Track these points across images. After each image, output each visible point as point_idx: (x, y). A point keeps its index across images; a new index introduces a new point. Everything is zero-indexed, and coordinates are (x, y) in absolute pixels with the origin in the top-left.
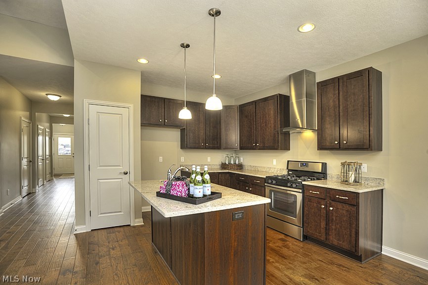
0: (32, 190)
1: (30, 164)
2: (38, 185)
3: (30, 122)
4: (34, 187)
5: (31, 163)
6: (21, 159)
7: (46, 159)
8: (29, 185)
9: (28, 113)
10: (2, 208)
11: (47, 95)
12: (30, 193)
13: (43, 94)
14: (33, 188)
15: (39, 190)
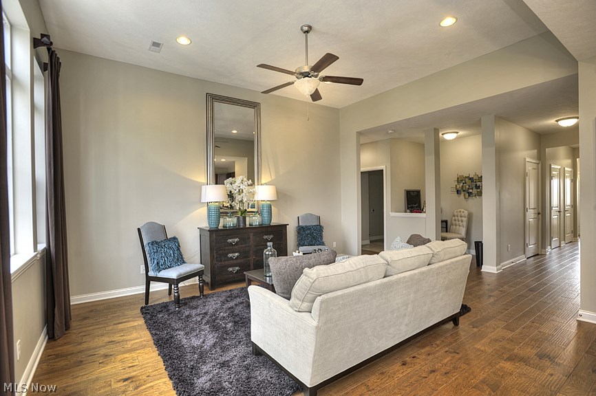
0: (541, 252)
1: (538, 216)
2: (550, 245)
3: (538, 162)
4: (544, 247)
5: (540, 215)
6: (525, 210)
7: (565, 211)
8: (537, 243)
9: (535, 152)
10: (502, 264)
11: (557, 121)
12: (538, 255)
13: (552, 121)
14: (542, 248)
15: (551, 252)
